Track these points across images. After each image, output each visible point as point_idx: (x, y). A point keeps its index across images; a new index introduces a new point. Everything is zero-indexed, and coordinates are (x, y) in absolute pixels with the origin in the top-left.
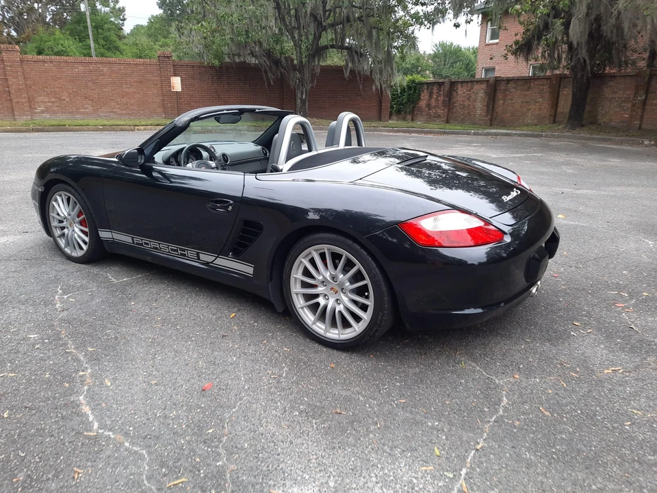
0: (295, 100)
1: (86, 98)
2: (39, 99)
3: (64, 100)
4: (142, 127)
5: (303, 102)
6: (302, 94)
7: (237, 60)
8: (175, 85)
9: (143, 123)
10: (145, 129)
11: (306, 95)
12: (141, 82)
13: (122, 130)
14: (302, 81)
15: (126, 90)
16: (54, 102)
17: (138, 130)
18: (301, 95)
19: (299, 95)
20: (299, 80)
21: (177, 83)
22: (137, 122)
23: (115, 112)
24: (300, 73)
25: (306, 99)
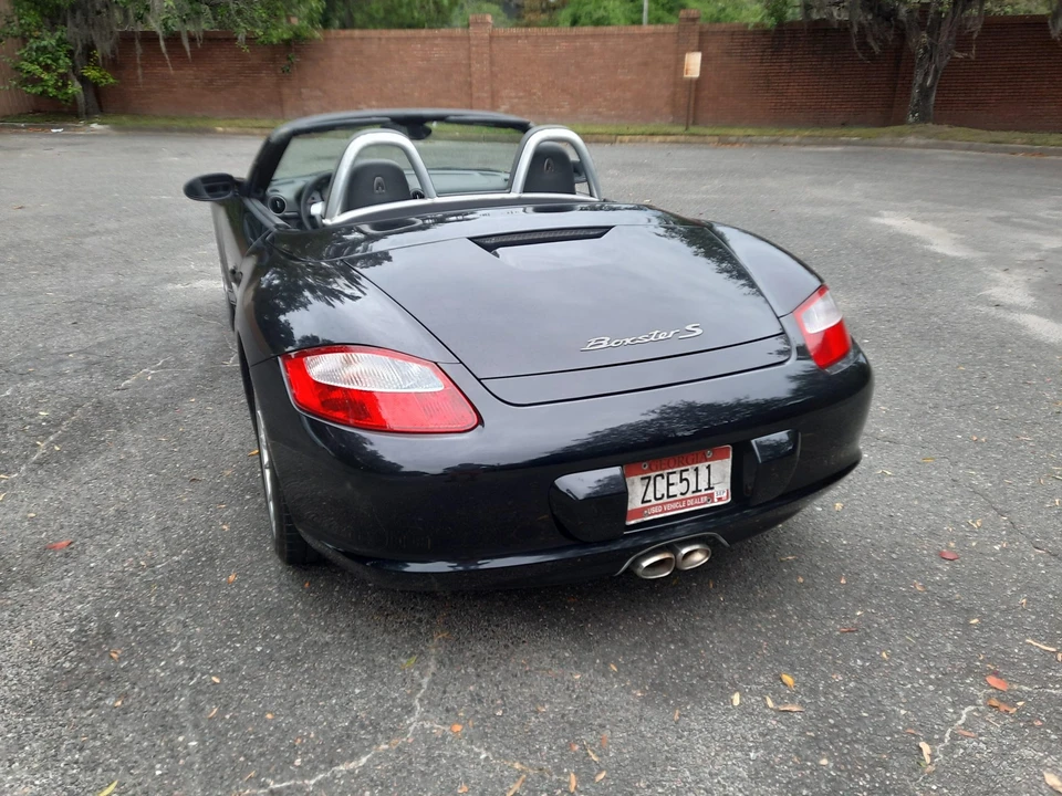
0: (909, 89)
1: (563, 90)
2: (504, 93)
3: (535, 94)
4: (627, 138)
5: (925, 93)
6: (926, 74)
7: (815, 16)
8: (691, 67)
9: (632, 131)
10: (630, 141)
11: (935, 78)
12: (646, 64)
13: (597, 142)
14: (930, 51)
15: (621, 77)
16: (520, 98)
17: (621, 142)
18: (923, 78)
19: (919, 79)
20: (925, 49)
21: (694, 63)
22: (624, 130)
23: (599, 114)
24: (930, 34)
25: (931, 87)
